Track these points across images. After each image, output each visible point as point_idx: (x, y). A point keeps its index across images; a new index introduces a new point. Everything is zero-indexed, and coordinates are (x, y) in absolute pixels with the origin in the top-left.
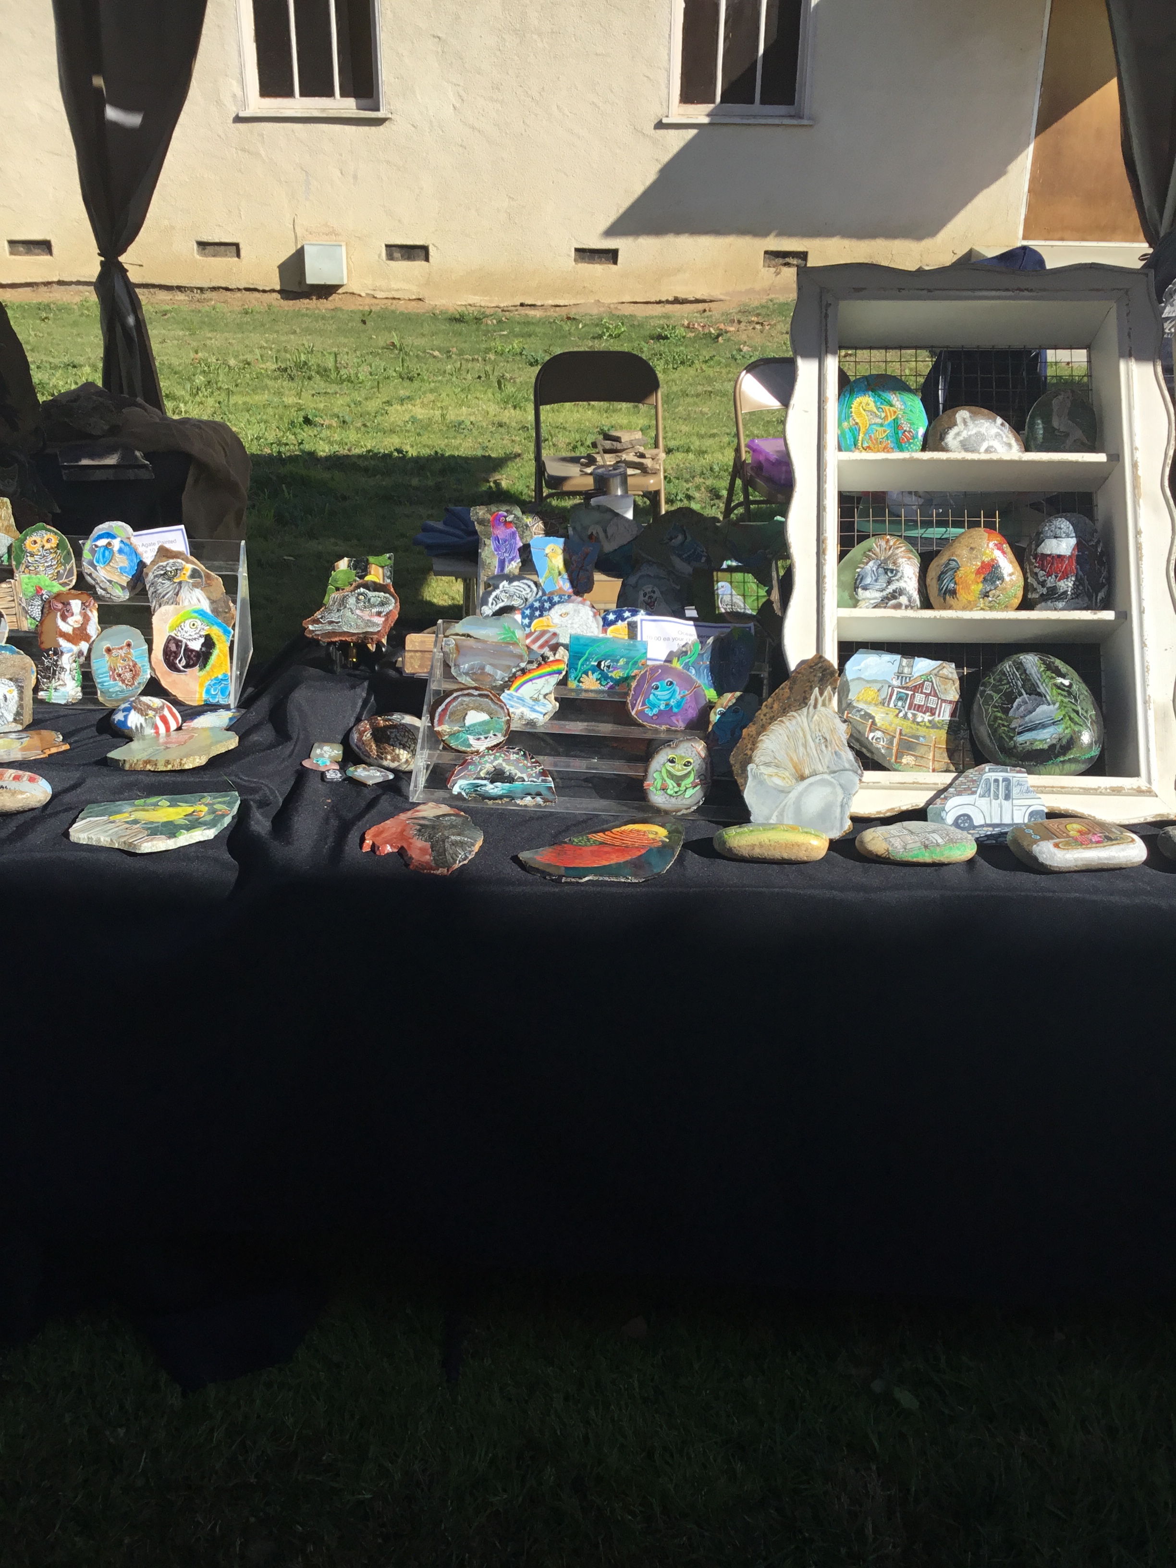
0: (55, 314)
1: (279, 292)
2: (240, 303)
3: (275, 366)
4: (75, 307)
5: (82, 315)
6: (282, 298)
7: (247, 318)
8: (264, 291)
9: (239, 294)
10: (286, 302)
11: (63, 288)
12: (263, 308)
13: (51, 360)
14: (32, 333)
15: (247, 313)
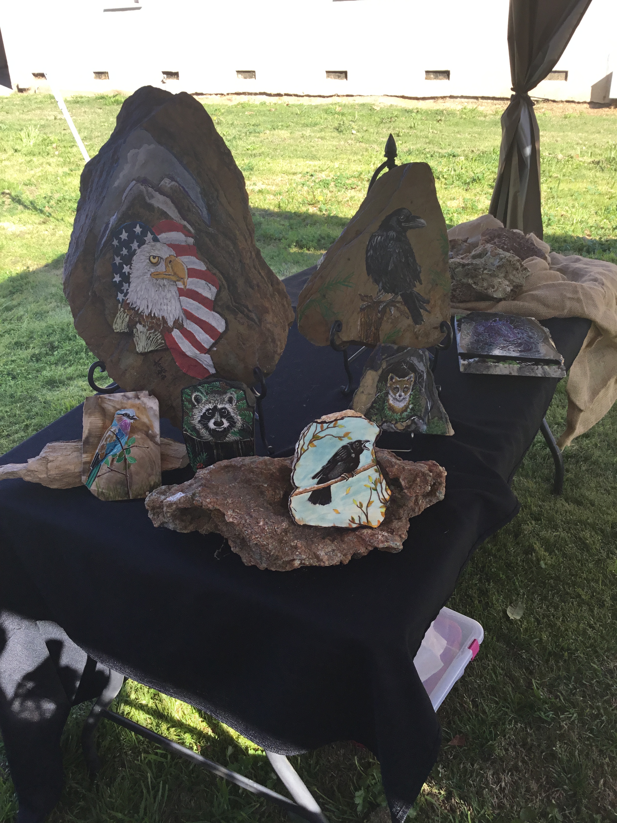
0: (446, 118)
1: (589, 103)
2: (561, 111)
3: (590, 160)
4: (458, 112)
5: (461, 118)
6: (590, 107)
7: (566, 122)
8: (579, 103)
9: (561, 105)
10: (592, 110)
11: (452, 100)
12: (576, 114)
13: (440, 151)
14: (431, 131)
15: (566, 118)
